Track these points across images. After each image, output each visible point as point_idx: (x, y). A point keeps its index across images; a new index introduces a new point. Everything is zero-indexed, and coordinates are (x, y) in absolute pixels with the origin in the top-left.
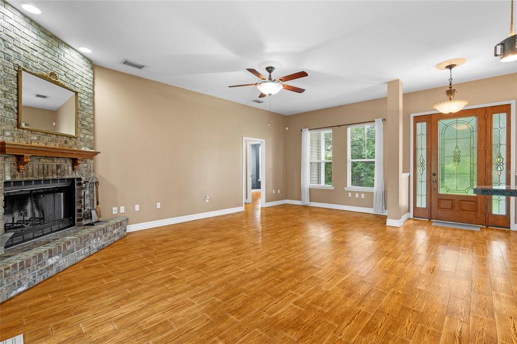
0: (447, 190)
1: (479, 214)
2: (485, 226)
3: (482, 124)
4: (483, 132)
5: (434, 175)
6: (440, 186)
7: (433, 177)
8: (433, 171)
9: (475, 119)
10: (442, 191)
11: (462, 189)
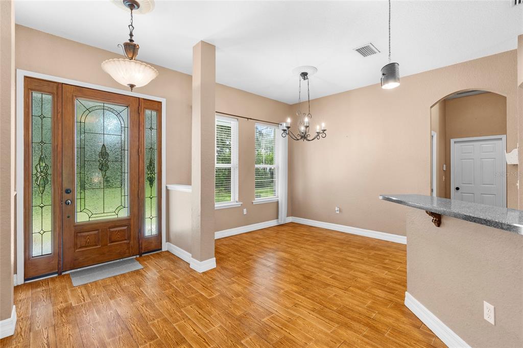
0: (90, 214)
1: (132, 242)
2: (138, 256)
3: (134, 119)
4: (136, 131)
5: (68, 191)
6: (79, 210)
7: (66, 196)
8: (66, 186)
9: (126, 110)
10: (81, 218)
11: (111, 210)
